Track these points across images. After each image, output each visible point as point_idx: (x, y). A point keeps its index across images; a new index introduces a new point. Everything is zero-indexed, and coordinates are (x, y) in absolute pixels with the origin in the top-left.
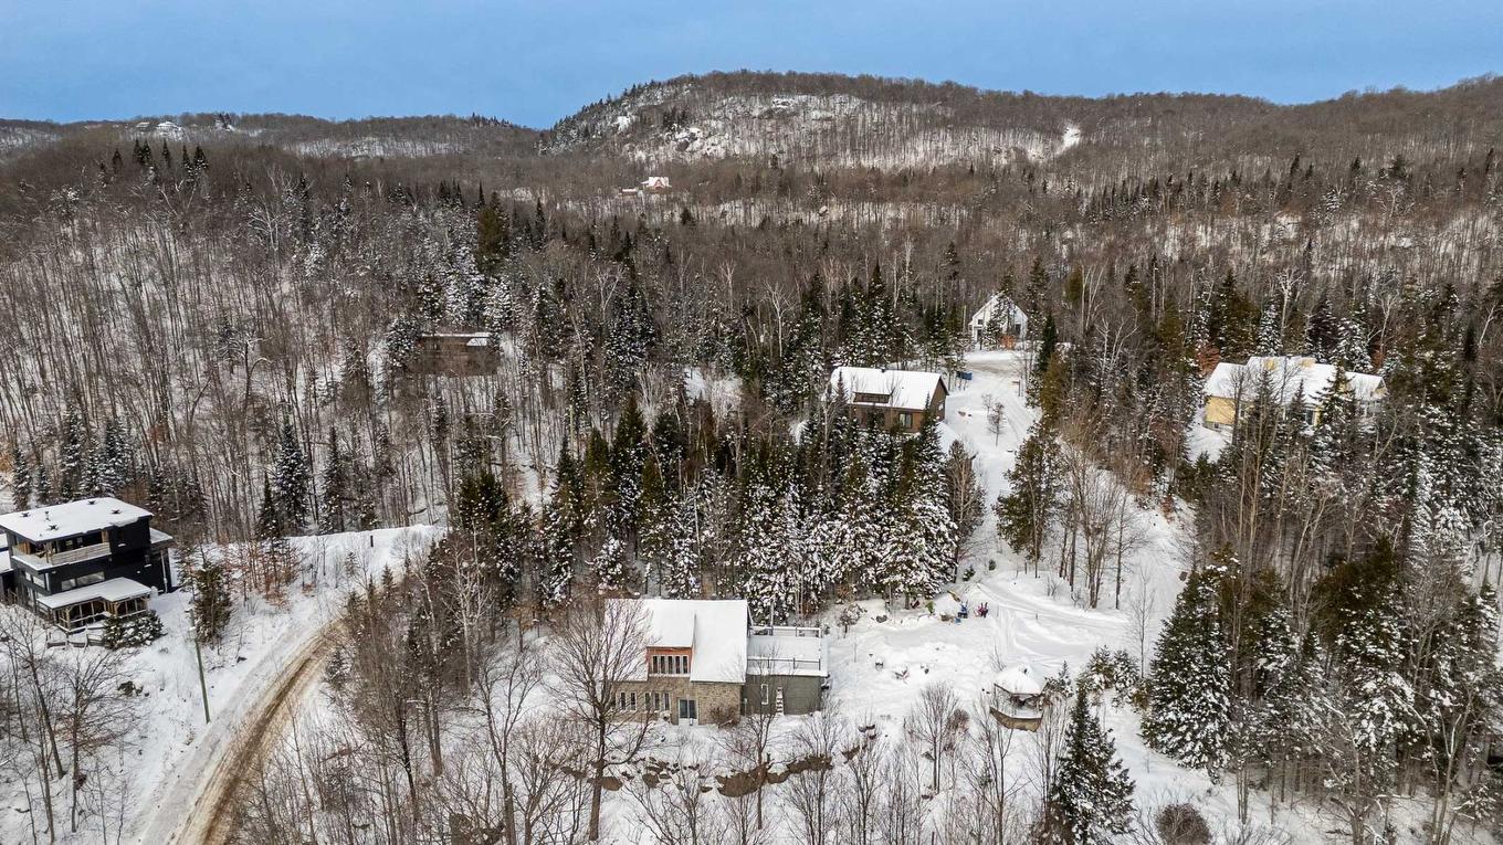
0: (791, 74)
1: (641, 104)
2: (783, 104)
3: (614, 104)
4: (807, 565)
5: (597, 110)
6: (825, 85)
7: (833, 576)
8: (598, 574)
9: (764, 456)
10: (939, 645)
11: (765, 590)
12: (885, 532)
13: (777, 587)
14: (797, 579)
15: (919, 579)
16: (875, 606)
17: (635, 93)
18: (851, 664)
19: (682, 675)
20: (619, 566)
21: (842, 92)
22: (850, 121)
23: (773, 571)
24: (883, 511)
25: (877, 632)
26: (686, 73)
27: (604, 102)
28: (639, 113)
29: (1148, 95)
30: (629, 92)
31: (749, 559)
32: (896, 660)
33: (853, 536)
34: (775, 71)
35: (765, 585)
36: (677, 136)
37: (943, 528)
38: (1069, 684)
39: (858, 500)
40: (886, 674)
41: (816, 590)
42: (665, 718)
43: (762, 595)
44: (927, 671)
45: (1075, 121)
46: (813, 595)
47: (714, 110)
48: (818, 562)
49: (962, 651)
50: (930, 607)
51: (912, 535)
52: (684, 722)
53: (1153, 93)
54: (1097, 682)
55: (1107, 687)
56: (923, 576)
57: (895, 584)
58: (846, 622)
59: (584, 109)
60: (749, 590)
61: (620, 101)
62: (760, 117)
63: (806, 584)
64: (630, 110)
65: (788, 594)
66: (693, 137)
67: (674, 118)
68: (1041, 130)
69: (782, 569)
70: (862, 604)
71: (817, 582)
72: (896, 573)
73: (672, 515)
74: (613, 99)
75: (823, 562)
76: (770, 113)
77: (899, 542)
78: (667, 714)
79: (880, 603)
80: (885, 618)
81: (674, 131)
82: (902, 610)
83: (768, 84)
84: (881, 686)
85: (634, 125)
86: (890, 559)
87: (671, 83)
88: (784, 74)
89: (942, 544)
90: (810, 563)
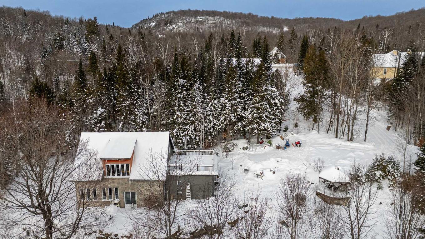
0: (203, 11)
1: (158, 19)
2: (201, 19)
3: (150, 19)
4: (206, 122)
5: (145, 21)
6: (213, 14)
7: (220, 127)
8: (92, 126)
9: (183, 64)
10: (279, 159)
11: (184, 134)
12: (246, 104)
13: (190, 132)
14: (201, 128)
15: (266, 126)
16: (242, 143)
17: (156, 16)
18: (231, 170)
19: (126, 176)
20: (104, 122)
21: (218, 15)
22: (221, 23)
23: (189, 123)
24: (246, 93)
25: (243, 155)
26: (172, 10)
27: (147, 19)
28: (157, 22)
29: (307, 18)
30: (155, 16)
31: (175, 118)
32: (256, 167)
33: (230, 105)
34: (198, 10)
35: (184, 131)
36: (169, 28)
37: (277, 101)
38: (362, 176)
39: (233, 87)
40: (250, 175)
41: (211, 135)
42: (115, 204)
43: (183, 136)
44: (274, 173)
45: (286, 26)
46: (210, 137)
47: (180, 20)
48: (212, 120)
49: (291, 162)
50: (270, 142)
51: (262, 103)
52: (128, 206)
53: (309, 17)
54: (378, 176)
55: (383, 178)
56: (267, 125)
57: (253, 129)
58: (227, 150)
59: (141, 21)
60: (175, 134)
61: (152, 19)
62: (194, 23)
63: (206, 131)
64: (155, 21)
65: (196, 136)
66: (174, 28)
67: (168, 22)
68: (277, 27)
69: (193, 123)
70: (235, 142)
71: (212, 130)
72: (253, 124)
73: (134, 97)
74: (150, 18)
75: (215, 120)
76: (197, 21)
77: (254, 107)
78: (116, 201)
79: (244, 141)
80: (247, 148)
81: (168, 26)
82: (256, 144)
83: (196, 13)
84: (249, 182)
85: (156, 25)
86: (250, 116)
87: (167, 13)
88: (201, 11)
89: (276, 110)
90: (208, 121)
